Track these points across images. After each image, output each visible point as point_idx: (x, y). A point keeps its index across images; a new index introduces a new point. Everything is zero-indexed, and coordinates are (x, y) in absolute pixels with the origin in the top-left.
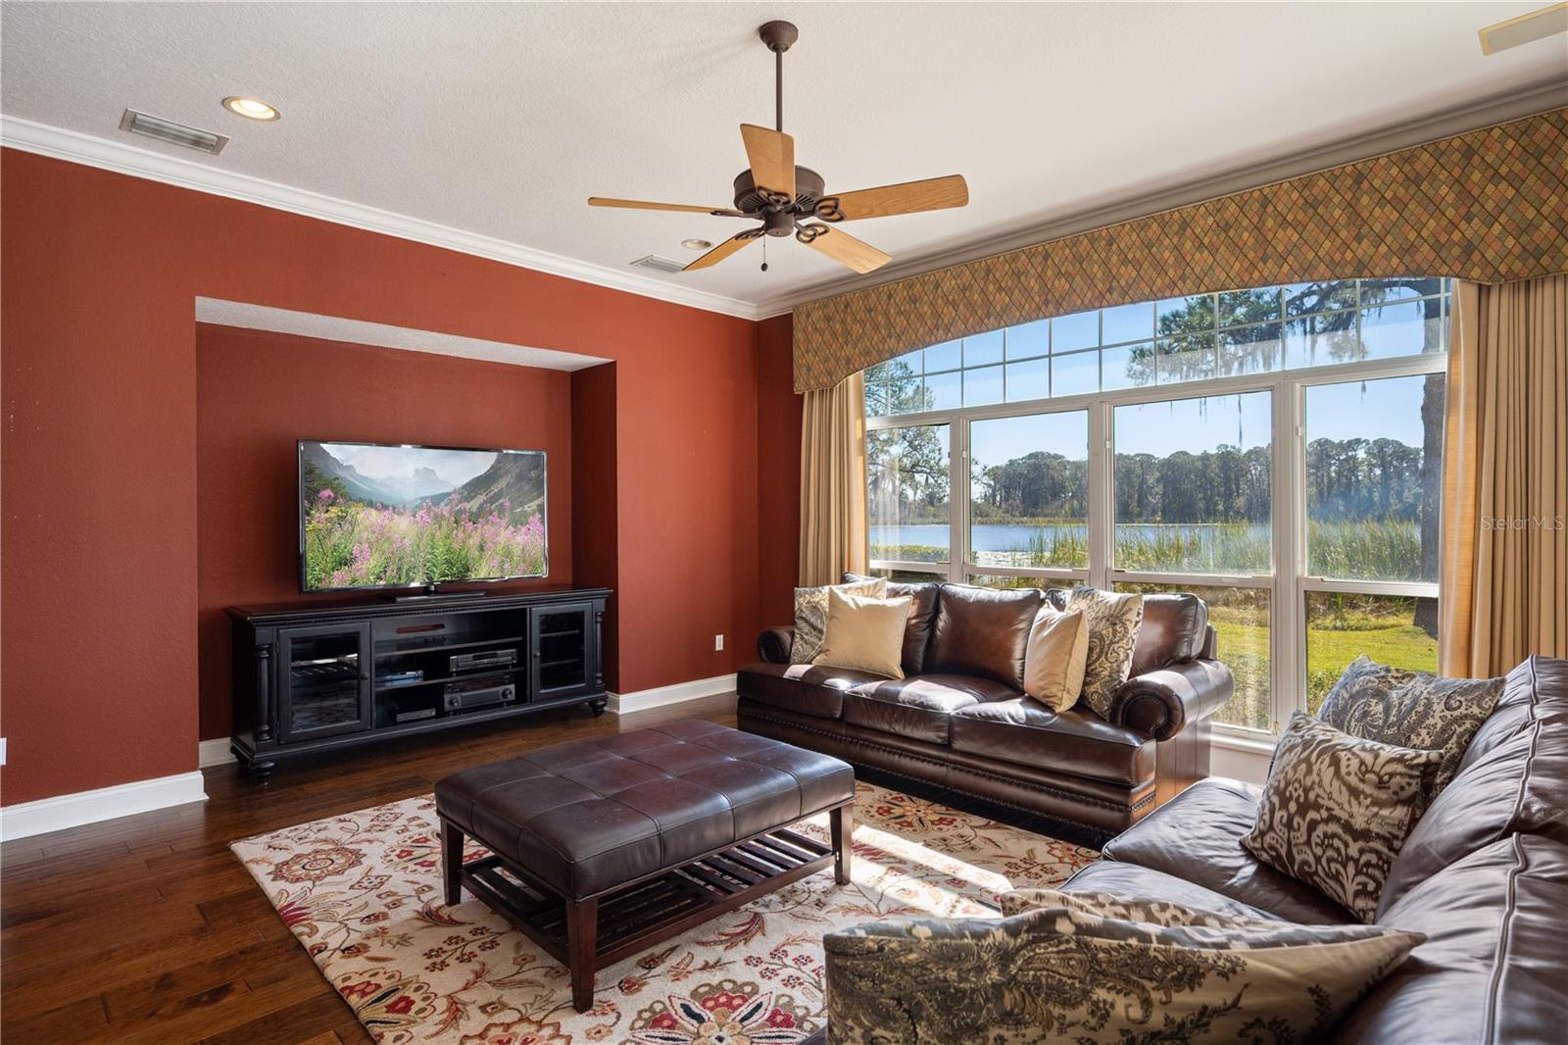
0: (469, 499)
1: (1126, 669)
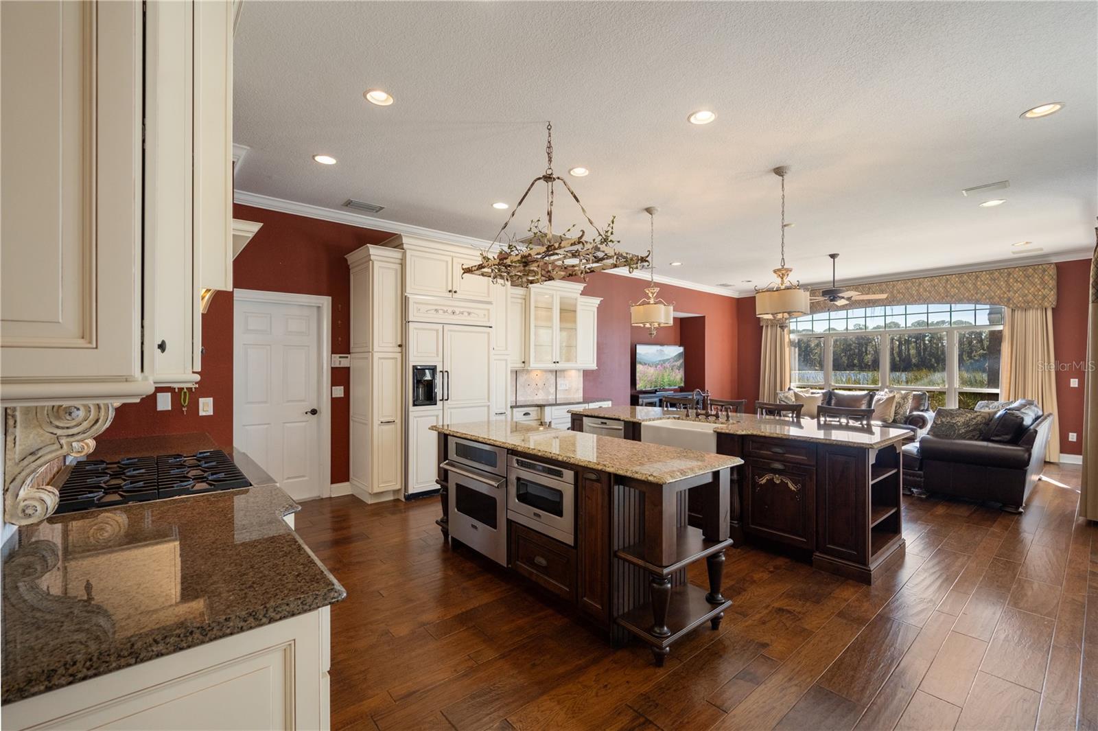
0: (676, 361)
1: (908, 411)
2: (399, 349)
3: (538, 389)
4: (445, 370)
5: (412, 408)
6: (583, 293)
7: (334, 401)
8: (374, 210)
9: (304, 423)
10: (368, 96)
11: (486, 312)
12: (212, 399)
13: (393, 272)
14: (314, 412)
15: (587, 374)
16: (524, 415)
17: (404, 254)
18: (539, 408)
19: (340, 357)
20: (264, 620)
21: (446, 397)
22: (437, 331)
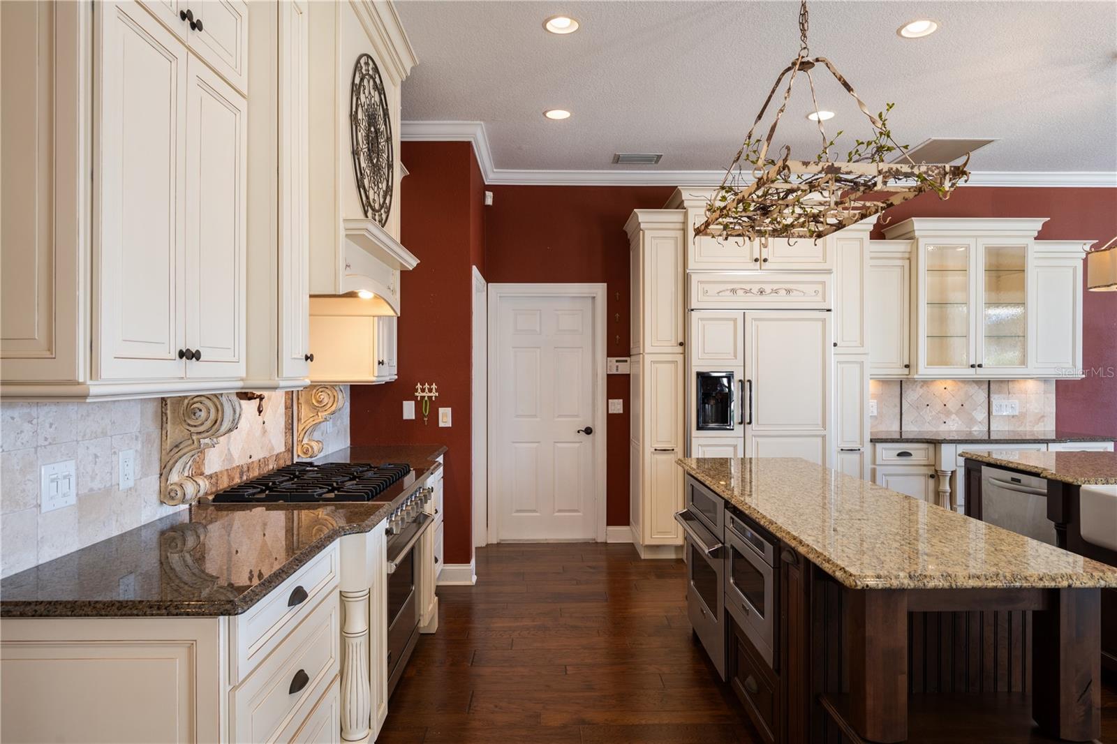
2: (680, 349)
3: (948, 413)
4: (747, 379)
5: (695, 433)
6: (1041, 236)
7: (611, 418)
8: (654, 161)
9: (577, 445)
10: (549, 26)
11: (819, 288)
12: (450, 409)
13: (672, 242)
14: (588, 431)
15: (1064, 389)
16: (899, 455)
17: (686, 215)
18: (931, 447)
19: (617, 361)
20: (164, 611)
21: (747, 420)
22: (735, 320)
